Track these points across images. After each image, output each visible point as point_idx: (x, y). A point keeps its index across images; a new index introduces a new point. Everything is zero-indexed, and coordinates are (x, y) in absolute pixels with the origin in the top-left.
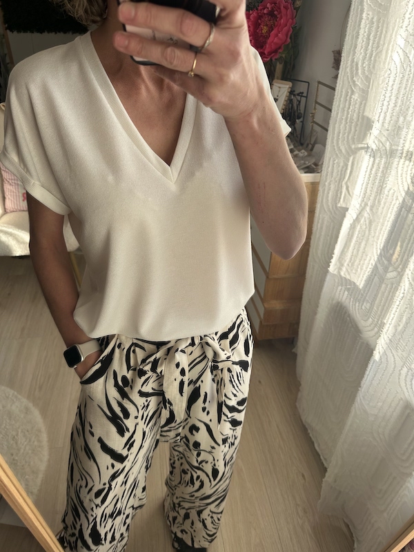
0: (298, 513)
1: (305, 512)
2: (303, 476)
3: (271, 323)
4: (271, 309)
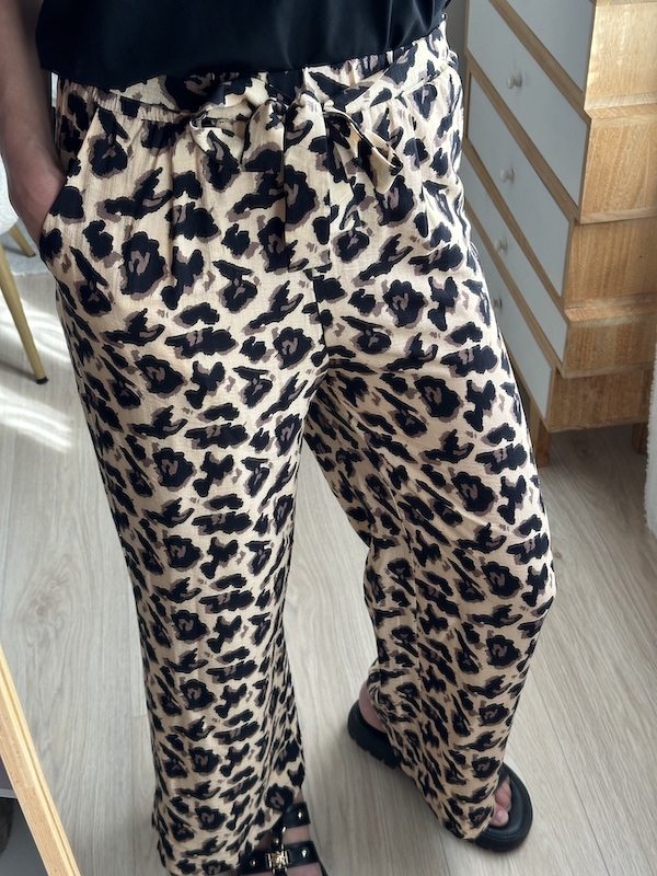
3: (588, 374)
4: (587, 325)
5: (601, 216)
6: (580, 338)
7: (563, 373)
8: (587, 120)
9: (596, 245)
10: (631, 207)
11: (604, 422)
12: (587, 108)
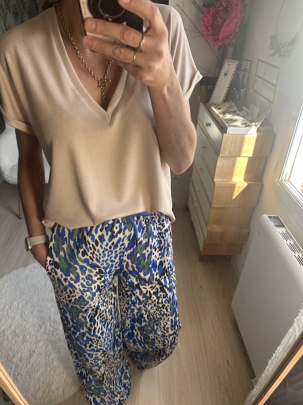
0: (220, 390)
1: (226, 390)
2: (228, 362)
3: (212, 243)
4: (213, 231)
5: (217, 206)
7: (206, 241)
8: (215, 184)
9: (216, 212)
10: (225, 205)
11: (217, 254)
12: (215, 180)
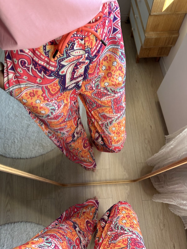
0: (145, 142)
1: (149, 142)
2: (151, 127)
3: (148, 47)
4: (149, 37)
5: (155, 14)
6: (147, 40)
7: (143, 47)
9: (153, 20)
11: (150, 56)
